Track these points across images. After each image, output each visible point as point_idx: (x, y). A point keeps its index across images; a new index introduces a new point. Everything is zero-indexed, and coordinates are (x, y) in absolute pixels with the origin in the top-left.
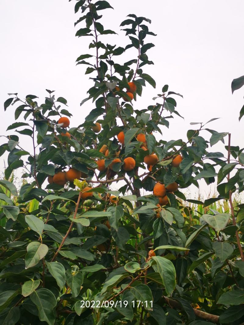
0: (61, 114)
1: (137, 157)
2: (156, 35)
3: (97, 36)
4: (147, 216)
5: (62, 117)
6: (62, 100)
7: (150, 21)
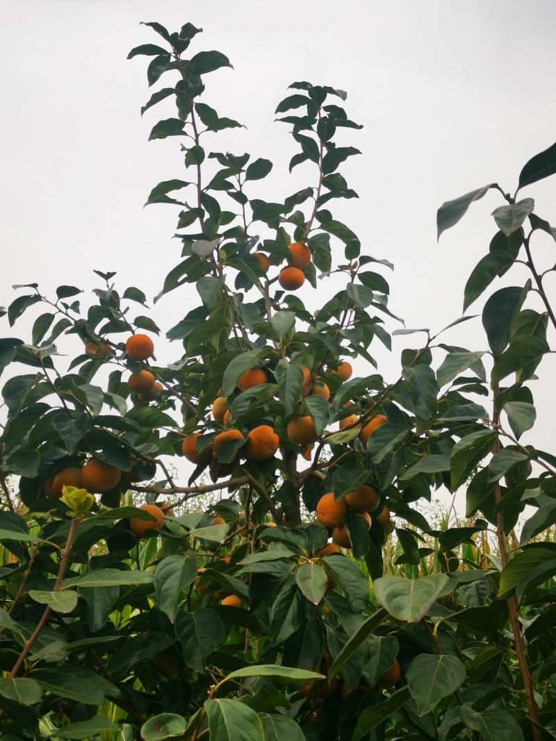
0: (134, 327)
1: (277, 424)
2: (361, 127)
3: (197, 136)
4: (272, 581)
5: (136, 333)
6: (136, 295)
7: (343, 95)
